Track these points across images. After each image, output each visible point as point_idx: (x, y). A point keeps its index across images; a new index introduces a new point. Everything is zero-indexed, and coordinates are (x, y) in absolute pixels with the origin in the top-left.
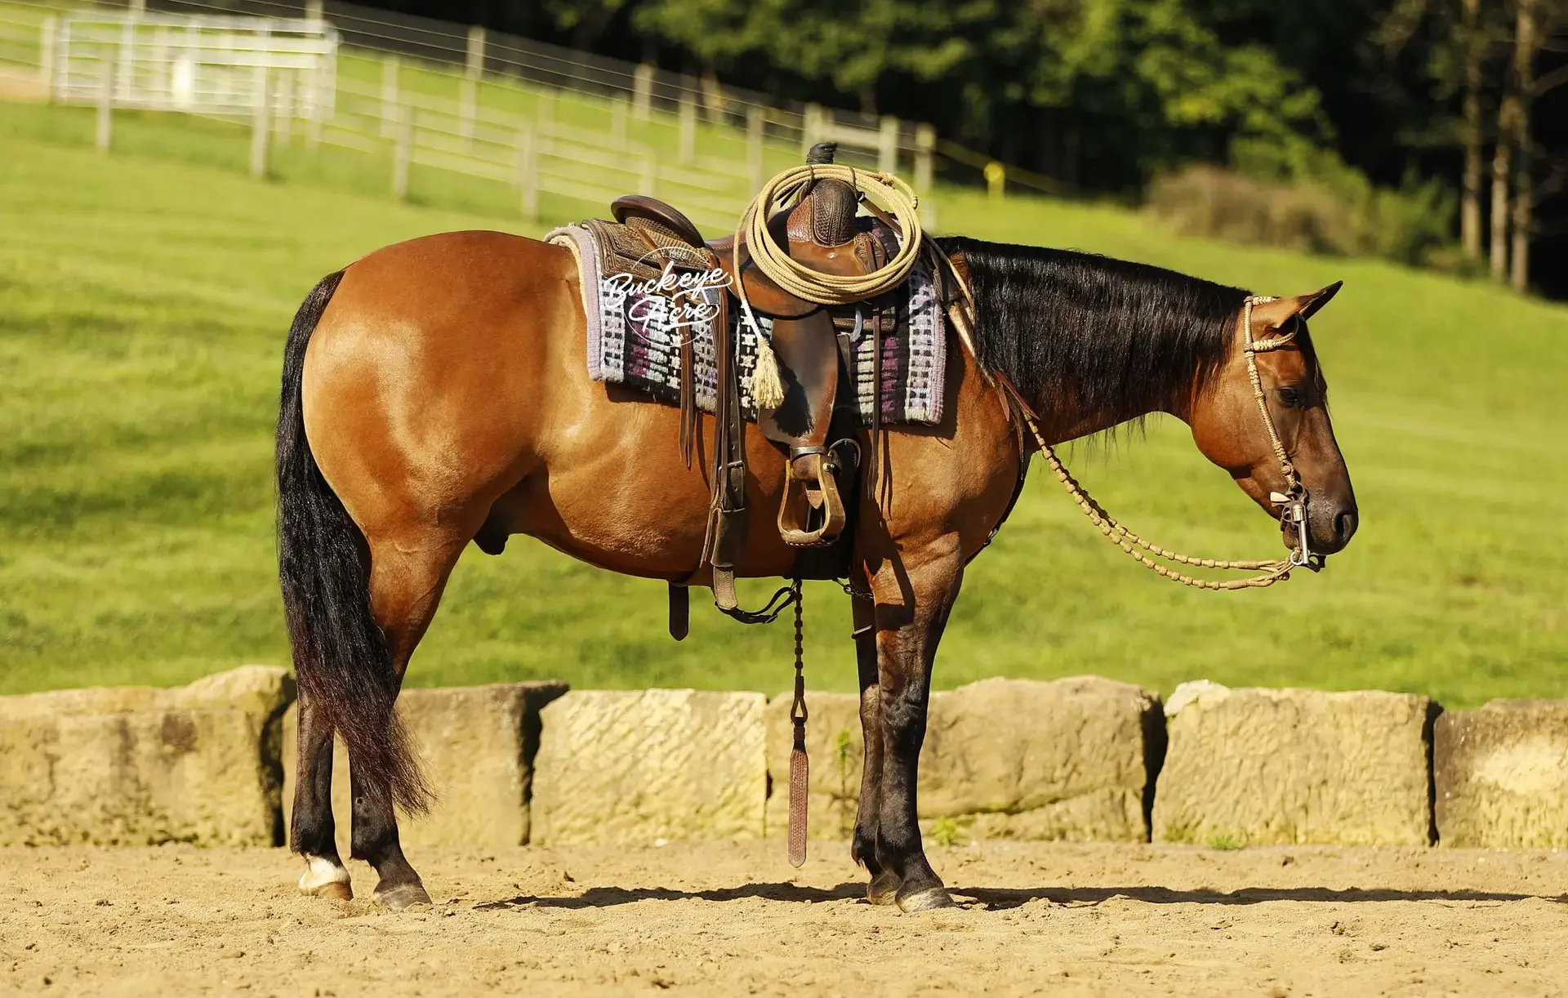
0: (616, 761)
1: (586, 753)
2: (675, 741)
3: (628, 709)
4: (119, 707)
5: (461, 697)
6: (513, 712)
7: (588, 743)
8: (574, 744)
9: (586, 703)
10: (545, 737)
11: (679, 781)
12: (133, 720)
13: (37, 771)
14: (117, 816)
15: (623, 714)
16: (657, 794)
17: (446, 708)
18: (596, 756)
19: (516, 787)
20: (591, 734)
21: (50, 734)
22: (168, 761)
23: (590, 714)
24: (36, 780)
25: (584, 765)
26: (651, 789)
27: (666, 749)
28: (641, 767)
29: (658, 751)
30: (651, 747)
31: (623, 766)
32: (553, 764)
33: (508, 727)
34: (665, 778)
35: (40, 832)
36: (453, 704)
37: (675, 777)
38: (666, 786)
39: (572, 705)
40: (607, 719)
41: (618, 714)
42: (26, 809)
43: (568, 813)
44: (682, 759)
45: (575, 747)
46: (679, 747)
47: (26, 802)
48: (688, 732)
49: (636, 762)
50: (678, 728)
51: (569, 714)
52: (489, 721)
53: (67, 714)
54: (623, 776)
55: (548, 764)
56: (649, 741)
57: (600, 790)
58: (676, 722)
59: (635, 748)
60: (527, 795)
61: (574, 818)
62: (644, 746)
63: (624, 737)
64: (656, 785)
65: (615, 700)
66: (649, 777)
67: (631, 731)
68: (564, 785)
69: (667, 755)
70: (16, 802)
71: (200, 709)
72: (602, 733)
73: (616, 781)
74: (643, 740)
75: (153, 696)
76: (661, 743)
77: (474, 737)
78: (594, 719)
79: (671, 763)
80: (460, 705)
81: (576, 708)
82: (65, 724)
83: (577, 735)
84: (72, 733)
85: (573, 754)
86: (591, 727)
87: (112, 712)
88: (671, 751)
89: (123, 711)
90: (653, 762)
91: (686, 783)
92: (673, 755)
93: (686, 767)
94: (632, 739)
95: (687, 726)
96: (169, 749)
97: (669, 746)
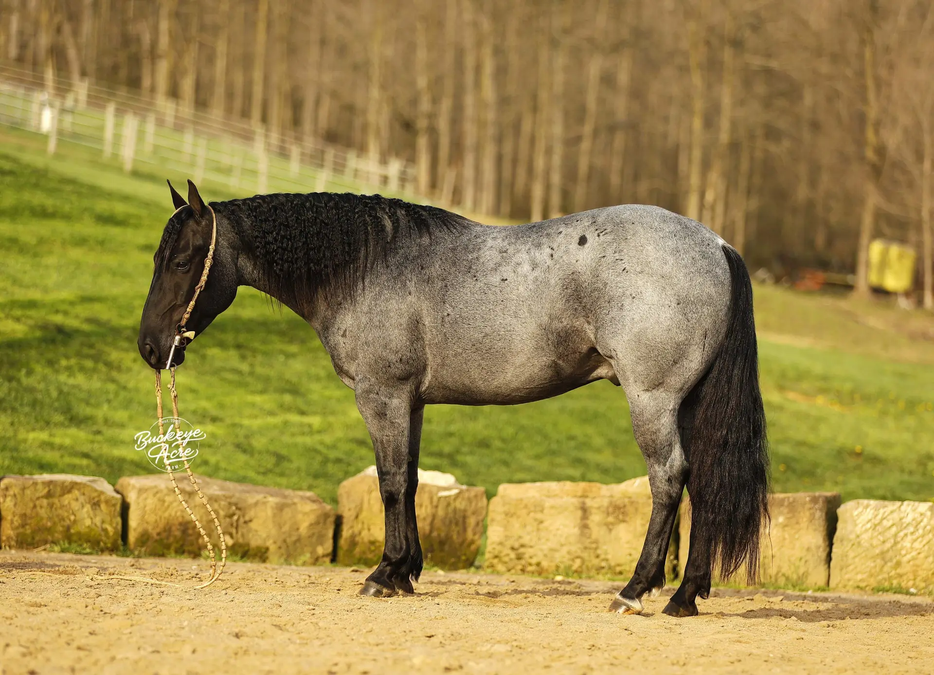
0: (884, 542)
1: (865, 536)
2: (921, 531)
3: (892, 512)
4: (579, 494)
5: (791, 499)
6: (821, 510)
7: (867, 531)
8: (858, 530)
9: (867, 507)
10: (840, 525)
11: (922, 555)
12: (589, 502)
13: (529, 528)
14: (578, 557)
15: (888, 515)
16: (909, 562)
17: (782, 505)
18: (872, 538)
19: (823, 555)
20: (869, 525)
21: (539, 508)
22: (609, 527)
23: (869, 514)
24: (529, 534)
25: (865, 544)
26: (905, 559)
27: (914, 537)
28: (899, 546)
29: (909, 538)
30: (906, 535)
31: (888, 545)
32: (845, 543)
33: (820, 516)
34: (914, 554)
35: (530, 564)
36: (786, 503)
37: (919, 553)
38: (914, 559)
39: (857, 508)
40: (880, 517)
41: (886, 514)
42: (522, 550)
43: (852, 570)
44: (925, 542)
45: (858, 533)
46: (923, 536)
47: (522, 546)
48: (928, 528)
49: (896, 543)
50: (922, 524)
51: (856, 513)
52: (807, 514)
53: (549, 497)
54: (888, 551)
55: (842, 541)
56: (905, 531)
57: (874, 558)
58: (921, 521)
59: (896, 535)
60: (829, 558)
61: (857, 574)
62: (902, 534)
63: (890, 527)
64: (909, 557)
65: (886, 506)
66: (903, 552)
67: (893, 525)
68: (851, 555)
69: (915, 540)
70: (516, 545)
71: (630, 498)
72: (876, 526)
73: (883, 554)
74: (901, 531)
75: (599, 489)
76: (912, 533)
77: (797, 523)
78: (870, 517)
79: (917, 545)
80: (790, 504)
81: (860, 509)
82: (548, 503)
83: (860, 525)
84: (552, 507)
85: (858, 536)
86: (869, 521)
87: (575, 496)
88: (918, 538)
89: (581, 497)
90: (907, 544)
91: (926, 557)
92: (920, 540)
93: (926, 547)
94: (894, 529)
95: (928, 524)
96: (611, 519)
97: (917, 534)
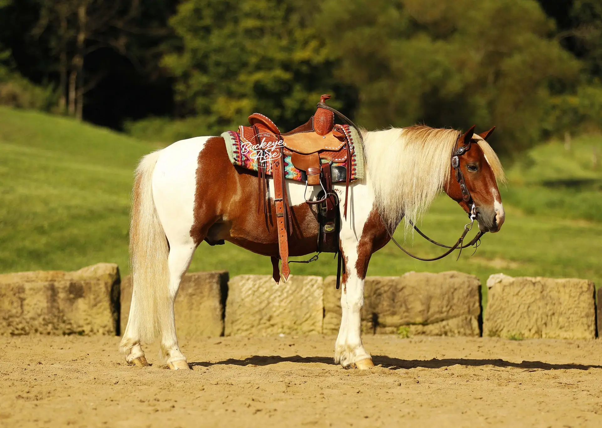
0: (261, 303)
1: (247, 300)
2: (285, 295)
3: (265, 282)
4: (49, 279)
5: (196, 277)
6: (217, 283)
7: (249, 296)
8: (243, 295)
9: (248, 280)
10: (230, 293)
11: (287, 311)
12: (56, 284)
13: (15, 304)
14: (50, 323)
15: (262, 285)
16: (278, 316)
17: (190, 281)
18: (252, 301)
19: (218, 312)
20: (250, 292)
21: (21, 290)
22: (72, 301)
23: (250, 284)
24: (15, 308)
25: (248, 305)
26: (275, 314)
27: (281, 299)
28: (271, 305)
29: (278, 299)
30: (275, 297)
31: (263, 305)
32: (234, 304)
33: (216, 287)
34: (281, 310)
35: (17, 329)
36: (193, 279)
37: (285, 310)
38: (281, 313)
39: (241, 281)
40: (257, 286)
41: (261, 284)
42: (11, 319)
43: (240, 323)
44: (288, 302)
45: (243, 297)
46: (287, 297)
47: (11, 316)
48: (290, 292)
49: (269, 303)
50: (286, 290)
51: (241, 284)
52: (208, 286)
53: (27, 282)
54: (263, 309)
55: (232, 304)
56: (275, 295)
57: (253, 314)
58: (285, 288)
59: (268, 298)
60: (223, 316)
61: (243, 325)
62: (272, 297)
63: (264, 293)
64: (278, 312)
65: (260, 279)
66: (274, 309)
67: (267, 291)
68: (239, 312)
69: (282, 301)
70: (7, 317)
71: (85, 280)
72: (255, 292)
73: (260, 311)
74: (272, 294)
75: (64, 275)
76: (279, 296)
77: (201, 293)
78: (251, 286)
79: (283, 304)
80: (196, 280)
81: (243, 282)
82: (27, 286)
83: (244, 292)
84: (31, 289)
85: (243, 300)
86: (250, 289)
87: (47, 281)
88: (283, 299)
89: (51, 281)
90: (276, 304)
91: (290, 312)
92: (285, 301)
93: (290, 306)
94: (267, 294)
95: (290, 289)
96: (72, 296)
97: (283, 297)
